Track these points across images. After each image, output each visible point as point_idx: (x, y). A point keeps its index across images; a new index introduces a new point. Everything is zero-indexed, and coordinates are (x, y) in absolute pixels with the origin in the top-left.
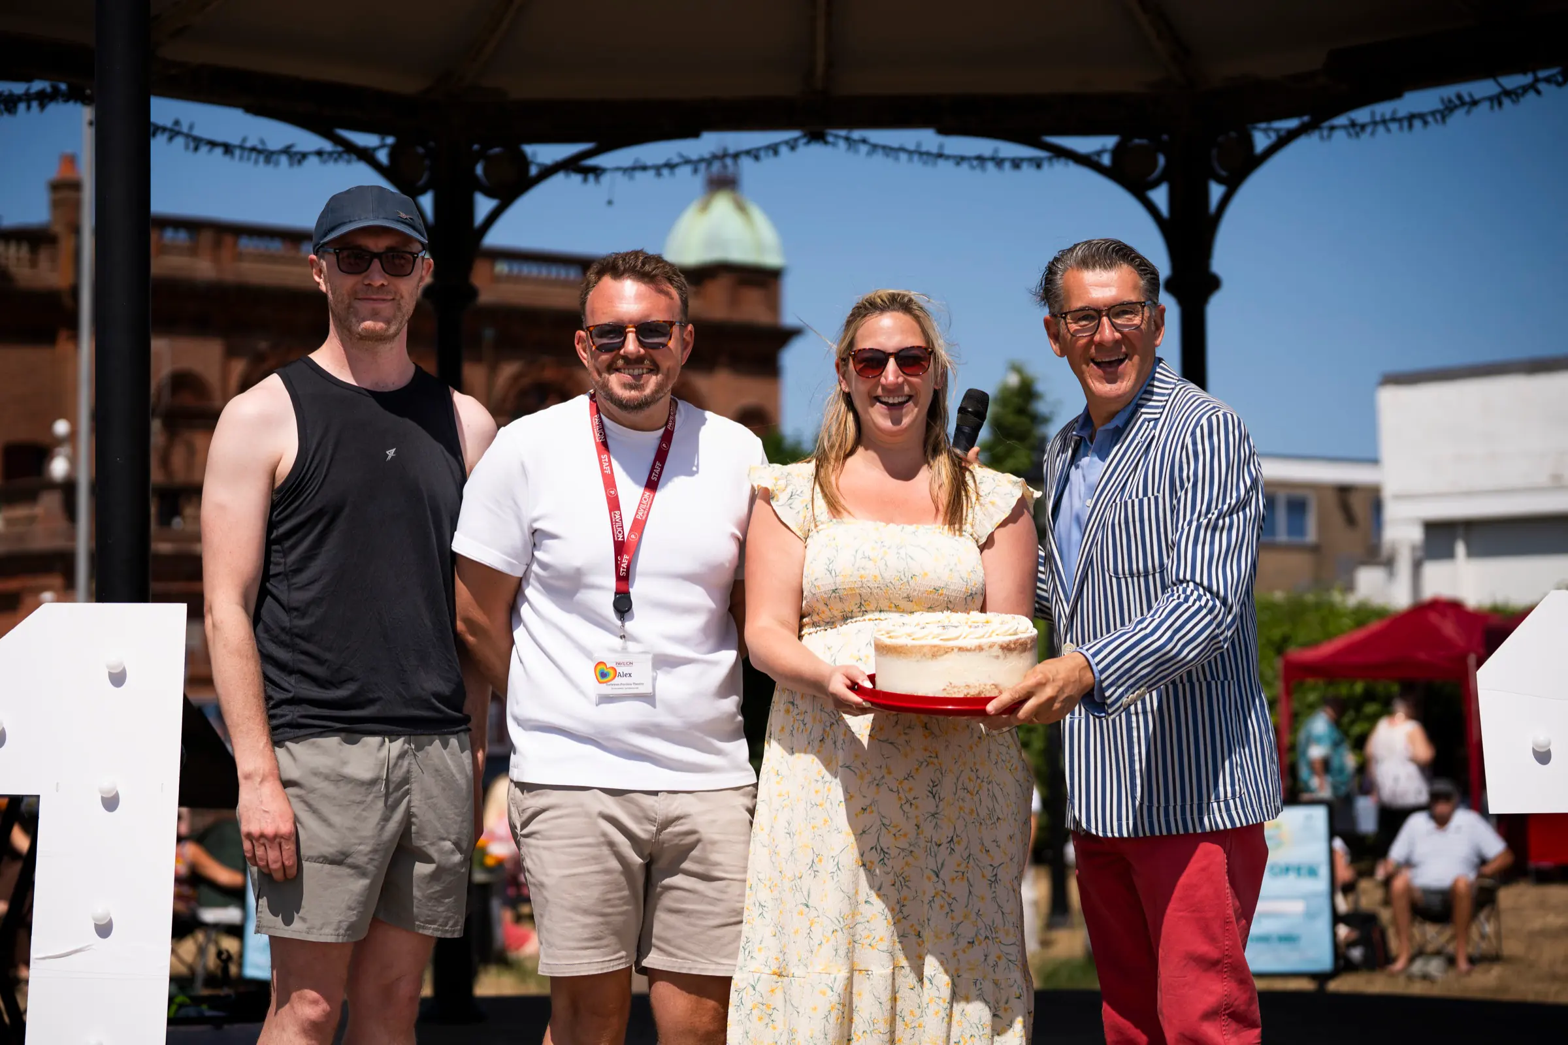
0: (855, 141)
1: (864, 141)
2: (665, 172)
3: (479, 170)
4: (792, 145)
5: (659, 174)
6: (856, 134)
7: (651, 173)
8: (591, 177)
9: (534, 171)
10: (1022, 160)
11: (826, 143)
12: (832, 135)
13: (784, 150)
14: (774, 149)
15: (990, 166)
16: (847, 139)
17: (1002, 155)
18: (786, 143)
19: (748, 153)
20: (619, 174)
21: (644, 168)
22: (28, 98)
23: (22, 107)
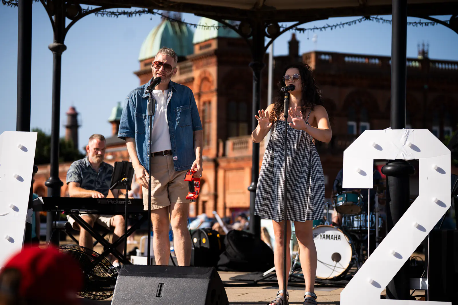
0: (379, 19)
1: (381, 19)
2: (323, 29)
3: (266, 30)
4: (360, 21)
5: (321, 30)
6: (379, 17)
7: (319, 30)
8: (302, 32)
9: (281, 29)
10: (428, 23)
11: (370, 19)
12: (372, 17)
13: (357, 22)
14: (355, 22)
15: (419, 25)
16: (376, 18)
17: (422, 22)
18: (358, 20)
19: (347, 23)
20: (310, 30)
21: (317, 29)
22: (136, 13)
23: (134, 15)
